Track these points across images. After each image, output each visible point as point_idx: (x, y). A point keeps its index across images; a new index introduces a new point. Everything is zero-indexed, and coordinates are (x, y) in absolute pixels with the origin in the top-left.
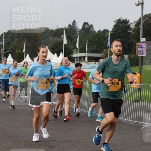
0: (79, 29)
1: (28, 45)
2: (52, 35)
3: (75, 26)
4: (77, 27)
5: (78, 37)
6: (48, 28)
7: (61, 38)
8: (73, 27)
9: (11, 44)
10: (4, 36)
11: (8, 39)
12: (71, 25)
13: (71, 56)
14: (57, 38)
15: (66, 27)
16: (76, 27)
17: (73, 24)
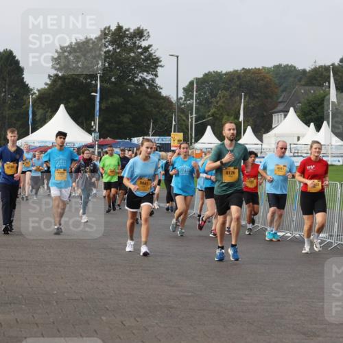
1: (250, 106)
2: (303, 83)
6: (295, 67)
7: (324, 88)
9: (211, 103)
10: (195, 85)
11: (205, 93)
14: (315, 87)
15: (336, 64)
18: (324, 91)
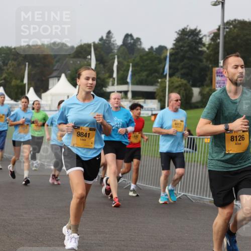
0: (118, 46)
1: (33, 72)
2: (71, 56)
3: (110, 40)
4: (114, 41)
5: (115, 58)
7: (87, 60)
8: (107, 42)
9: (3, 70)
12: (104, 38)
13: (103, 90)
14: (80, 59)
16: (112, 42)
17: (107, 37)
18: (87, 62)
